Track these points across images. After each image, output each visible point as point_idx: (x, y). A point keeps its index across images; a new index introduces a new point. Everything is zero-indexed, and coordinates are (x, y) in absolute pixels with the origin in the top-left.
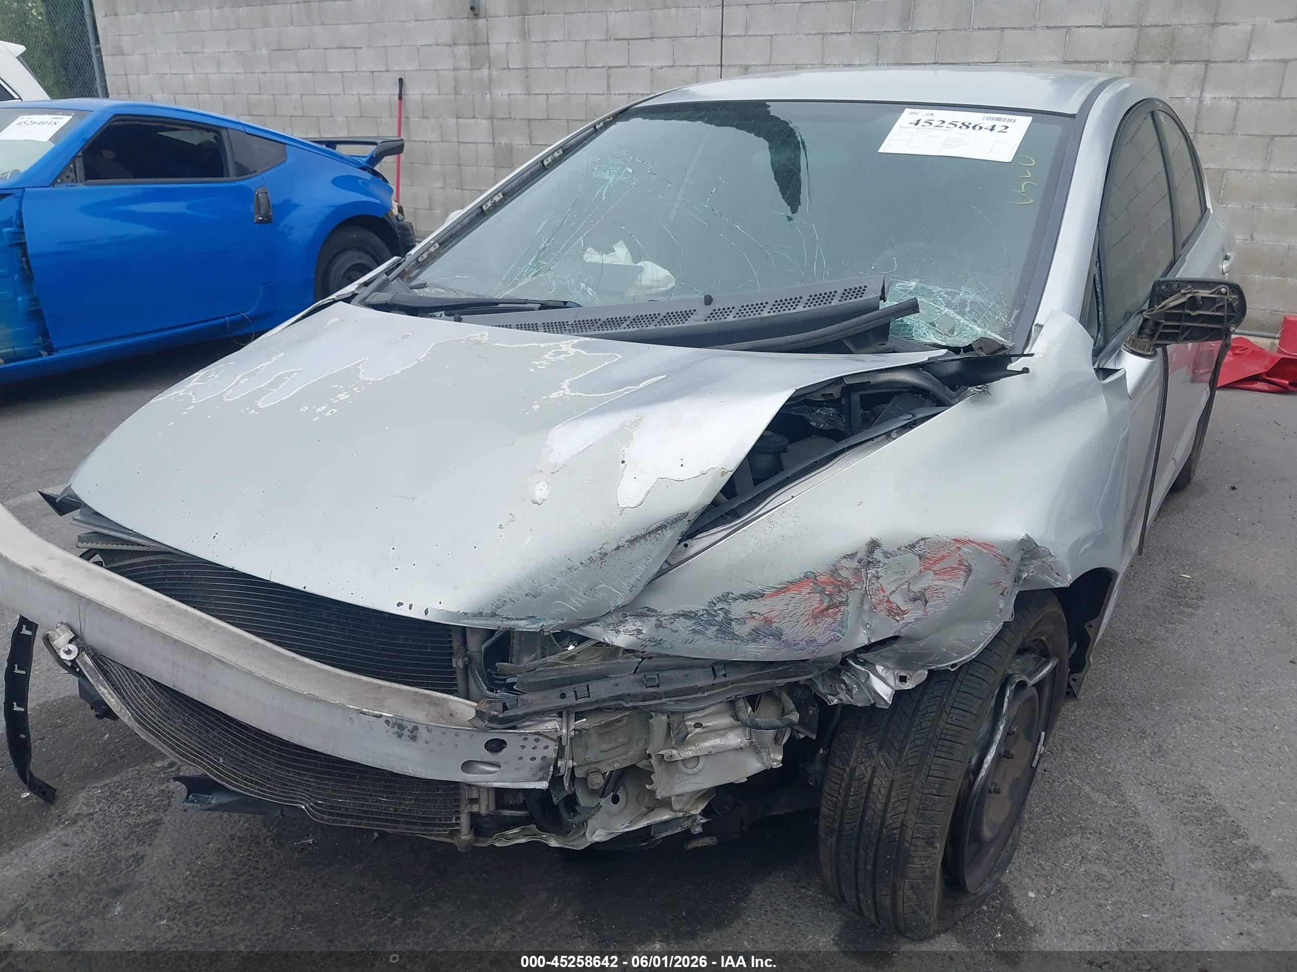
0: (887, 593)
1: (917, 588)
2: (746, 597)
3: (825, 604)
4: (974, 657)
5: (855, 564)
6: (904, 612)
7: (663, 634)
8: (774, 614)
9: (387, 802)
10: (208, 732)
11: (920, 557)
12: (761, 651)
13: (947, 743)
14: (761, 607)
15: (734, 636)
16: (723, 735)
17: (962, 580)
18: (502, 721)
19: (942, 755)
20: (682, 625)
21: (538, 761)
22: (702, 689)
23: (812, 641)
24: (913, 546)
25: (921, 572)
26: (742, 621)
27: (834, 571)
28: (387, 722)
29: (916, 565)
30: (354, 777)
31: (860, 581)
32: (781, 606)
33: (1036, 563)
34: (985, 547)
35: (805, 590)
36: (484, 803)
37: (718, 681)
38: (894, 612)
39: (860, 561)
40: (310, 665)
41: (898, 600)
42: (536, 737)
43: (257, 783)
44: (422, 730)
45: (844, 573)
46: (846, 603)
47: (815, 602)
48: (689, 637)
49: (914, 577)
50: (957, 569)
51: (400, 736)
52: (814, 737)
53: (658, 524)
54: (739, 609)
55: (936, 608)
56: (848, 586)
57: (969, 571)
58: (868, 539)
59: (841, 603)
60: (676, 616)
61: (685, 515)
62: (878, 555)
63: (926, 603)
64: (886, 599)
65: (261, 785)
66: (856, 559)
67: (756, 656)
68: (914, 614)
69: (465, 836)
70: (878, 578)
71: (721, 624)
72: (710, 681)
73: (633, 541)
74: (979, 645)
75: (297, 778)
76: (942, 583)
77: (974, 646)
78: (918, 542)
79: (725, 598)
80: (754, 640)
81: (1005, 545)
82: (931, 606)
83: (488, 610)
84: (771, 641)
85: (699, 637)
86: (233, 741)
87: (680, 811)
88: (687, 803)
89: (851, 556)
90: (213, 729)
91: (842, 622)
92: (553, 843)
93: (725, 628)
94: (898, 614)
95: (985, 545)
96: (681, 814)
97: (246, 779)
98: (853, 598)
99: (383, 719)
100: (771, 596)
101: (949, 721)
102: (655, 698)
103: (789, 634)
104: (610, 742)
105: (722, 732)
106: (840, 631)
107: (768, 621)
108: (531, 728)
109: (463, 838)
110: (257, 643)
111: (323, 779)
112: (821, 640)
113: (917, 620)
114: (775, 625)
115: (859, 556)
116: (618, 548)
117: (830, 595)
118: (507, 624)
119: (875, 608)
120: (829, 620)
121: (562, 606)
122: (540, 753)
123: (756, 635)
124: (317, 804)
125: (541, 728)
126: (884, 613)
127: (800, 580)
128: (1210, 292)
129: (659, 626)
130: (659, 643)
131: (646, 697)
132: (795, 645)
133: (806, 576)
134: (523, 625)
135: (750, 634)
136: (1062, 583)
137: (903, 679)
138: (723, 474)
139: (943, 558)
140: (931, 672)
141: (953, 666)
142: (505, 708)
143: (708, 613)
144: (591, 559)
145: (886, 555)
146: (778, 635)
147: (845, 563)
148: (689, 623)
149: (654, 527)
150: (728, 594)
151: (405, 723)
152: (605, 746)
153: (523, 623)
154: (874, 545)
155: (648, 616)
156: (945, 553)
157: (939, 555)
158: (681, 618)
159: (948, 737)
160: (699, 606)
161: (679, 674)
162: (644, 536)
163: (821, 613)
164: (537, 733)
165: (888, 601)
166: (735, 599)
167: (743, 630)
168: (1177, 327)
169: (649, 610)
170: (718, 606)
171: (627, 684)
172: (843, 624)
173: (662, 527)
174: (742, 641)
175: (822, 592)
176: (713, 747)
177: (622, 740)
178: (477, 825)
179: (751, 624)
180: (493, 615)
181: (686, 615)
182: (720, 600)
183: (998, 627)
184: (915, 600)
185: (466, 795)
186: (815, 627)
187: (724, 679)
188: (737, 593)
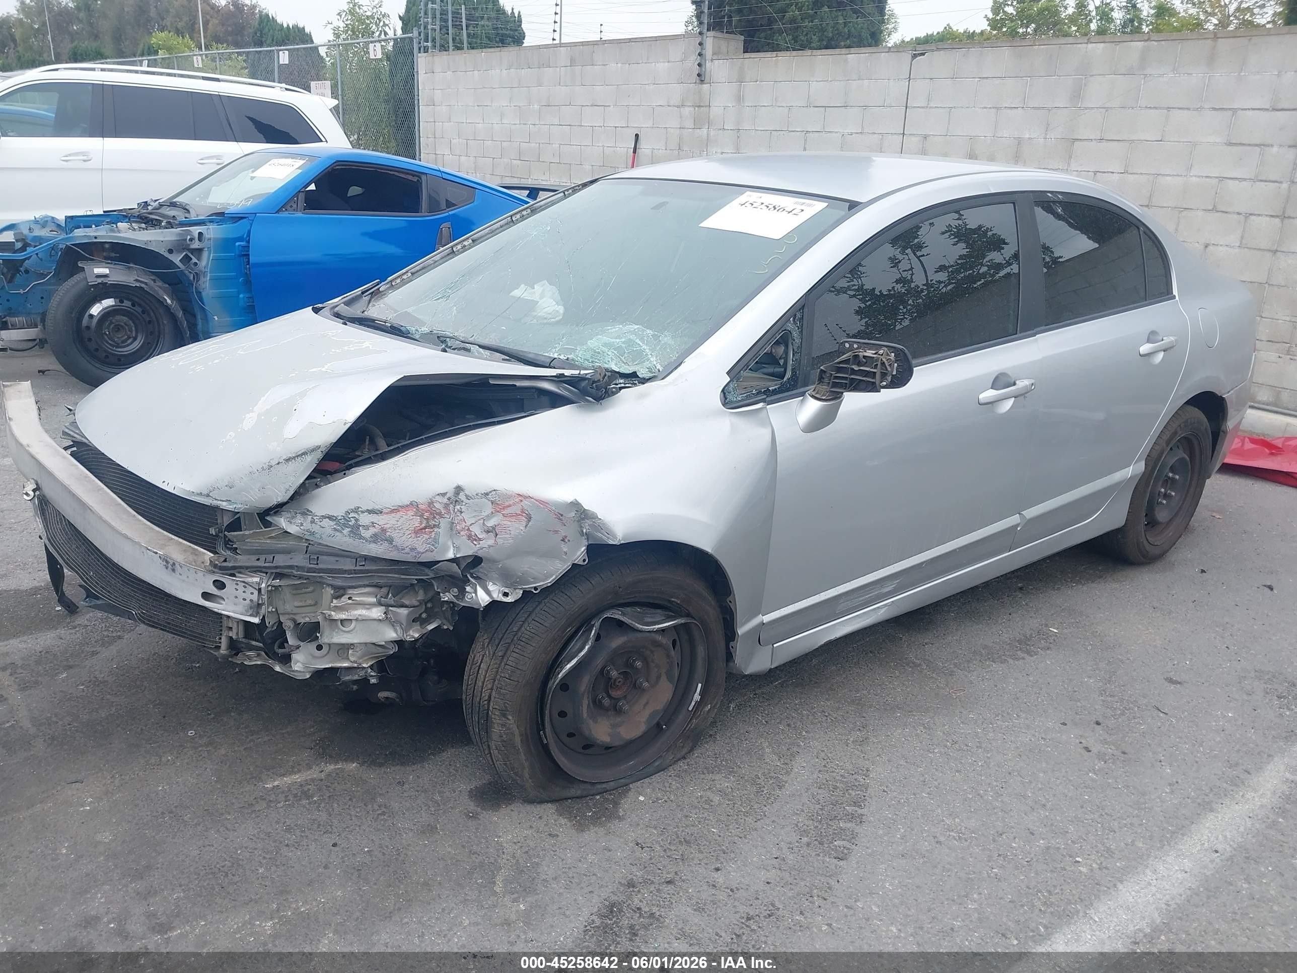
0: (468, 524)
1: (490, 523)
2: (370, 512)
3: (423, 525)
4: (549, 585)
5: (445, 500)
6: (480, 540)
7: (315, 528)
8: (388, 526)
9: (181, 620)
10: (89, 555)
11: (492, 503)
12: (380, 550)
13: (522, 643)
14: (381, 520)
15: (361, 537)
16: (368, 609)
17: (524, 524)
18: (222, 568)
19: (517, 651)
20: (326, 523)
21: (248, 602)
22: (345, 572)
23: (413, 549)
24: (487, 494)
25: (492, 513)
26: (367, 528)
27: (431, 503)
28: (160, 557)
29: (488, 509)
30: (163, 598)
31: (449, 512)
32: (393, 522)
33: (589, 522)
34: (543, 503)
35: (411, 513)
36: (235, 630)
37: (358, 568)
38: (472, 538)
39: (449, 499)
40: (140, 521)
41: (476, 530)
42: (244, 584)
43: (109, 592)
44: (177, 566)
45: (437, 505)
46: (438, 526)
47: (416, 522)
48: (332, 533)
49: (488, 516)
50: (520, 515)
51: (167, 568)
52: (451, 628)
53: (303, 451)
54: (365, 519)
55: (505, 540)
56: (440, 514)
57: (529, 518)
58: (455, 485)
59: (435, 526)
60: (324, 517)
61: (319, 447)
62: (462, 496)
63: (497, 535)
64: (467, 528)
65: (111, 593)
66: (447, 497)
67: (376, 553)
68: (488, 541)
69: (223, 651)
70: (461, 512)
71: (352, 527)
72: (353, 568)
73: (288, 460)
74: (552, 576)
75: (132, 594)
76: (509, 523)
77: (547, 578)
78: (491, 492)
79: (356, 510)
80: (374, 542)
81: (558, 505)
82: (500, 538)
83: (205, 492)
84: (386, 544)
85: (337, 534)
86: (102, 564)
87: (355, 662)
88: (360, 658)
89: (443, 495)
90: (93, 555)
91: (435, 539)
92: (278, 668)
93: (355, 530)
94: (476, 540)
95: (541, 502)
96: (356, 665)
97: (103, 588)
98: (444, 523)
99: (158, 555)
100: (387, 513)
101: (528, 628)
102: (314, 572)
103: (398, 541)
104: (301, 601)
105: (367, 606)
106: (433, 545)
107: (384, 530)
108: (240, 577)
109: (222, 652)
110: (120, 504)
111: (146, 597)
112: (421, 549)
113: (490, 546)
114: (388, 534)
115: (448, 495)
116: (278, 463)
117: (427, 519)
118: (215, 503)
119: (459, 533)
120: (426, 536)
121: (246, 496)
122: (249, 596)
123: (375, 538)
124: (142, 613)
125: (250, 580)
126: (465, 538)
127: (407, 506)
128: (874, 352)
129: (313, 522)
130: (313, 534)
131: (310, 570)
132: (403, 550)
133: (411, 504)
134: (224, 505)
135: (371, 537)
136: (613, 541)
137: (506, 594)
138: (345, 424)
139: (510, 506)
140: (525, 593)
141: (536, 589)
142: (225, 561)
143: (344, 519)
144: (263, 468)
145: (468, 497)
146: (390, 541)
147: (438, 498)
148: (332, 523)
149: (300, 453)
150: (359, 508)
151: (168, 559)
152: (297, 604)
153: (224, 504)
154: (459, 489)
155: (307, 514)
156: (511, 503)
157: (507, 504)
158: (327, 519)
159: (524, 640)
160: (339, 513)
161: (332, 559)
162: (294, 458)
163: (418, 532)
164: (244, 582)
165: (468, 529)
166: (363, 512)
167: (367, 534)
168: (846, 378)
169: (308, 511)
170: (352, 515)
171: (299, 560)
172: (436, 541)
173: (304, 454)
174: (366, 541)
175: (422, 516)
176: (360, 615)
177: (309, 602)
178: (234, 646)
179: (372, 531)
180: (208, 496)
181: (330, 518)
182: (353, 511)
183: (567, 566)
184: (488, 532)
185: (225, 623)
186: (416, 539)
187: (362, 568)
188: (364, 508)
